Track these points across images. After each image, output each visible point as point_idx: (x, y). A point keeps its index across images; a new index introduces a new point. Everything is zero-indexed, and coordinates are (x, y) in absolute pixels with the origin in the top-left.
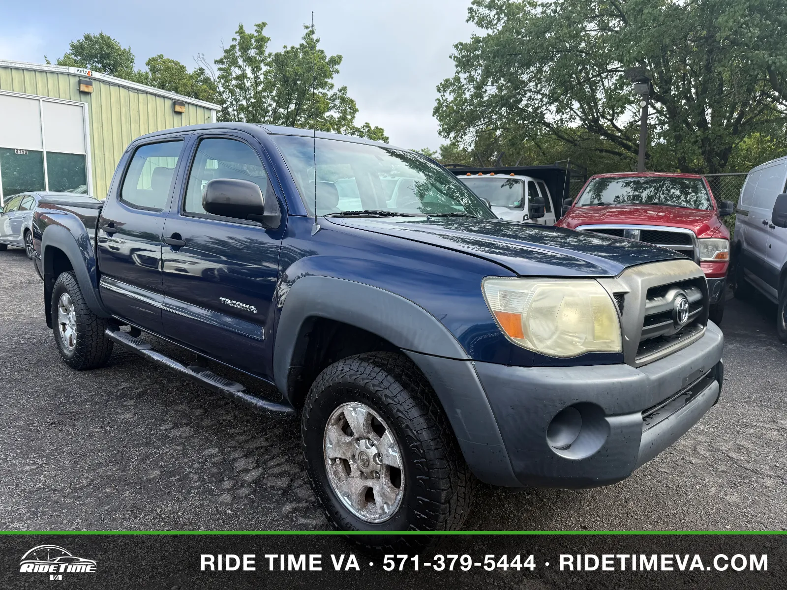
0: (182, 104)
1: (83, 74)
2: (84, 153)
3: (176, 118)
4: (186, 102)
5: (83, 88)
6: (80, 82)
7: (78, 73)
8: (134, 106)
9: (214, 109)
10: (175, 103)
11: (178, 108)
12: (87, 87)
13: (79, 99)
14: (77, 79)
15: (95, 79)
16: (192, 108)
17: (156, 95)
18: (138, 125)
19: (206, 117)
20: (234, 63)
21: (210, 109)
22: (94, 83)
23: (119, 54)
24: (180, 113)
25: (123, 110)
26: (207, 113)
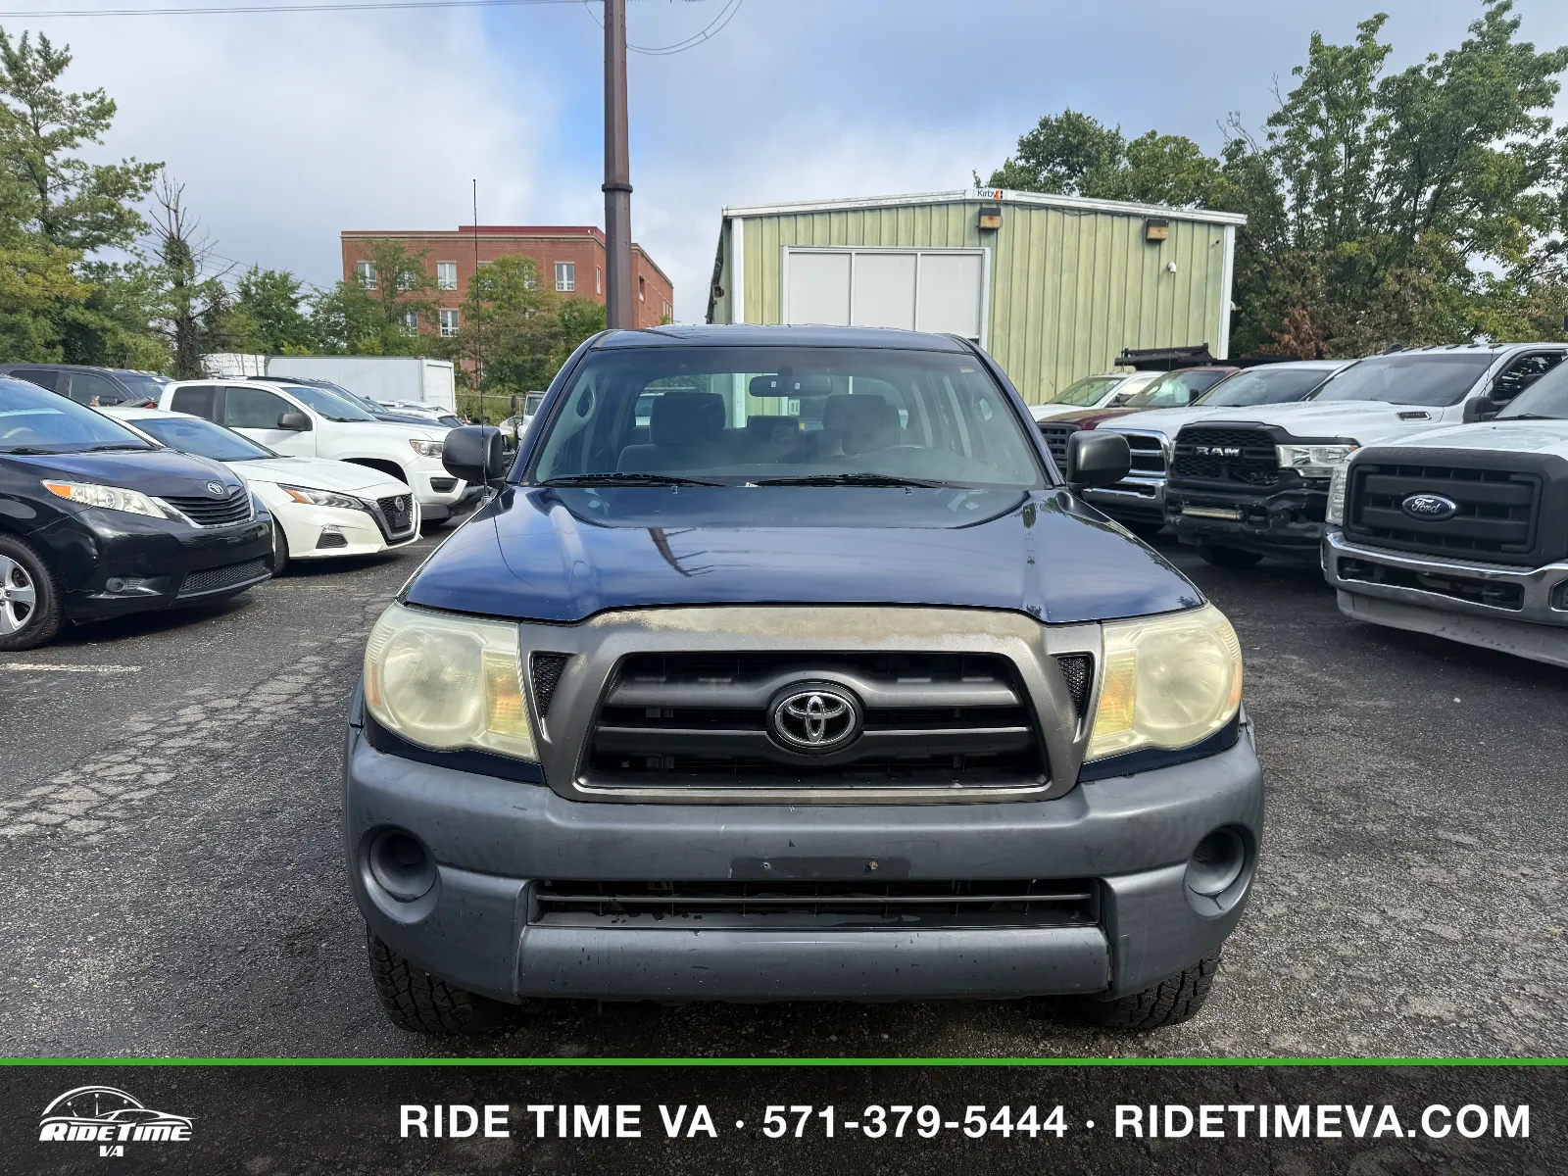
0: (1162, 222)
1: (987, 197)
2: (977, 337)
3: (1150, 253)
4: (1172, 219)
5: (986, 222)
6: (981, 213)
7: (980, 197)
8: (1069, 240)
9: (1230, 224)
10: (1151, 222)
11: (1154, 233)
12: (991, 219)
13: (977, 241)
14: (978, 208)
15: (1007, 203)
16: (1183, 229)
17: (1112, 214)
18: (1073, 276)
19: (1213, 241)
20: (1311, 117)
21: (1221, 225)
22: (1003, 210)
23: (1094, 144)
24: (1158, 242)
25: (1051, 250)
26: (1214, 232)
